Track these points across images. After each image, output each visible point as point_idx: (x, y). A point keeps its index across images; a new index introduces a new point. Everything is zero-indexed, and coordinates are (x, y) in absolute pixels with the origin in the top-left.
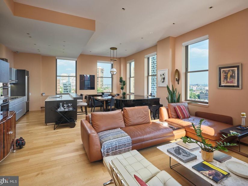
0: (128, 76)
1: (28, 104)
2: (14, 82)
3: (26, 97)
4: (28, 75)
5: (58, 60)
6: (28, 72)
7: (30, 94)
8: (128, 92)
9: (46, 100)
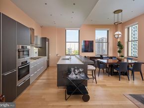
0: (126, 40)
1: (48, 62)
2: (39, 46)
3: (46, 57)
4: (48, 41)
5: (67, 31)
6: (48, 40)
7: (50, 55)
8: (126, 55)
9: (58, 63)
